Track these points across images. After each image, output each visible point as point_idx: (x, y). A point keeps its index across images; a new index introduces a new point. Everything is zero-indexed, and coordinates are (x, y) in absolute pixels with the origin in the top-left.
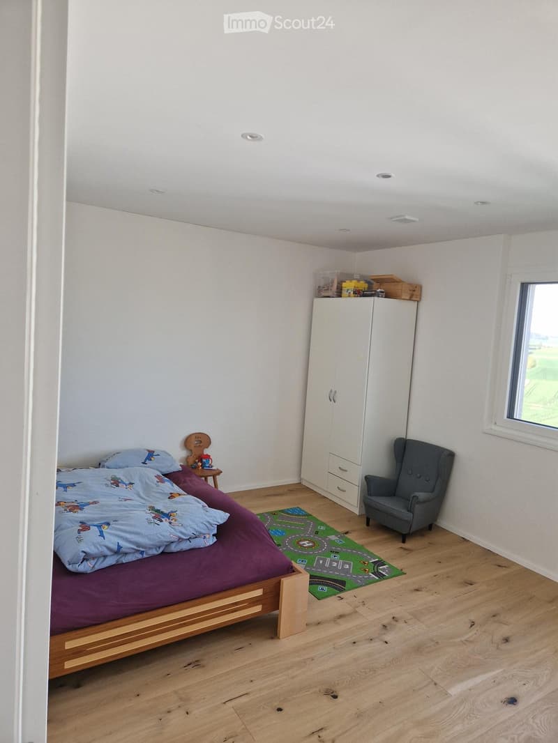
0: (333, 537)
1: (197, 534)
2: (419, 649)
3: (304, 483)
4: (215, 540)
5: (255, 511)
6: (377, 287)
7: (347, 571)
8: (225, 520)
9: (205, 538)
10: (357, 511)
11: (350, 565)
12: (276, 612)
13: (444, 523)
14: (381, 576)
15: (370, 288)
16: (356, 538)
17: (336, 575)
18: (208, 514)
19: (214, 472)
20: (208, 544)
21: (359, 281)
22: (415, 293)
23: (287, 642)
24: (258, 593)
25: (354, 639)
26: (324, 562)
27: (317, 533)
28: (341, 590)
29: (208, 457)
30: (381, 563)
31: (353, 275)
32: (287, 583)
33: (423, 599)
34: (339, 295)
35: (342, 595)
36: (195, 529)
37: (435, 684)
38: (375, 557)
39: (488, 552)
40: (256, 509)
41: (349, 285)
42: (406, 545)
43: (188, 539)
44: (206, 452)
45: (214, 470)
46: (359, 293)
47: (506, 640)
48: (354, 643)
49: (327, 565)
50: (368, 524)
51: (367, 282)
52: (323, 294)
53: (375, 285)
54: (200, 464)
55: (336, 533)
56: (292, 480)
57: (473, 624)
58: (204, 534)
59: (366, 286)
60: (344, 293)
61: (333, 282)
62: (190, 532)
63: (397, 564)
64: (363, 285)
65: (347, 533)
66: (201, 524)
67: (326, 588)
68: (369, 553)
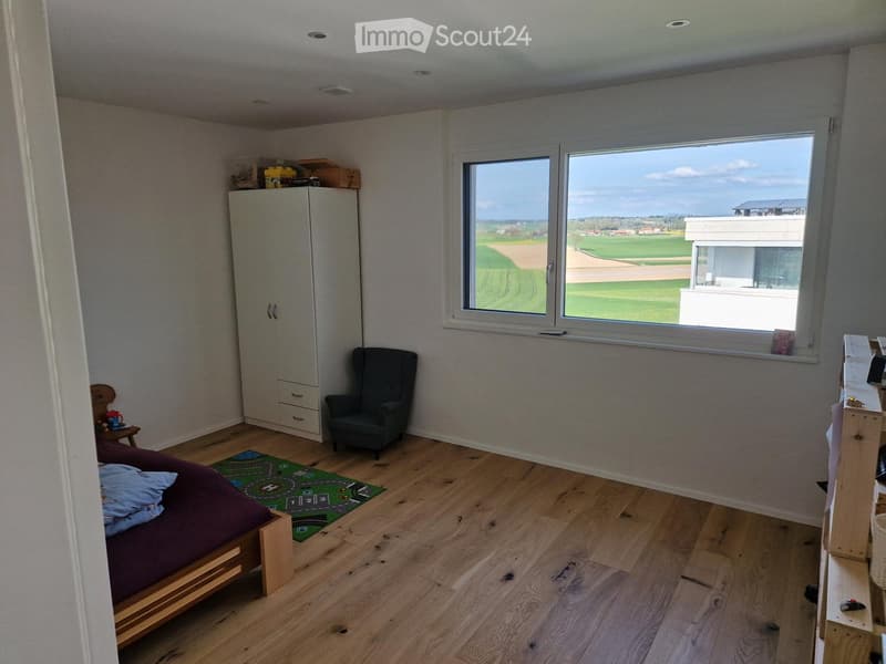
0: (300, 473)
1: (139, 507)
2: (416, 558)
3: (249, 422)
4: (162, 508)
5: (206, 463)
6: (307, 174)
7: (325, 504)
8: (172, 482)
9: (149, 509)
10: (319, 439)
11: (326, 496)
12: (259, 568)
13: (415, 430)
14: (363, 500)
15: (300, 174)
16: (326, 468)
17: (314, 511)
18: (149, 479)
19: (129, 432)
20: (154, 516)
21: (284, 167)
22: (352, 180)
23: (276, 596)
24: (235, 552)
25: (349, 570)
26: (296, 503)
27: (280, 473)
28: (324, 525)
29: (116, 414)
30: (359, 485)
31: (275, 161)
32: (267, 532)
33: (408, 510)
34: (262, 185)
35: (326, 529)
36: (134, 502)
37: (439, 585)
38: (351, 481)
39: (460, 448)
40: (206, 460)
41: (273, 173)
42: (381, 461)
43: (127, 517)
44: (111, 407)
45: (128, 429)
46: (287, 183)
47: (493, 524)
48: (351, 573)
49: (301, 503)
50: (335, 450)
51: (294, 168)
52: (240, 185)
53: (306, 173)
54: (105, 425)
55: (302, 468)
56: (234, 421)
57: (460, 519)
58: (147, 505)
59: (294, 173)
60: (269, 183)
61: (251, 170)
62: (128, 507)
63: (375, 482)
64: (290, 173)
65: (314, 464)
66: (141, 495)
67: (306, 528)
68: (343, 479)
